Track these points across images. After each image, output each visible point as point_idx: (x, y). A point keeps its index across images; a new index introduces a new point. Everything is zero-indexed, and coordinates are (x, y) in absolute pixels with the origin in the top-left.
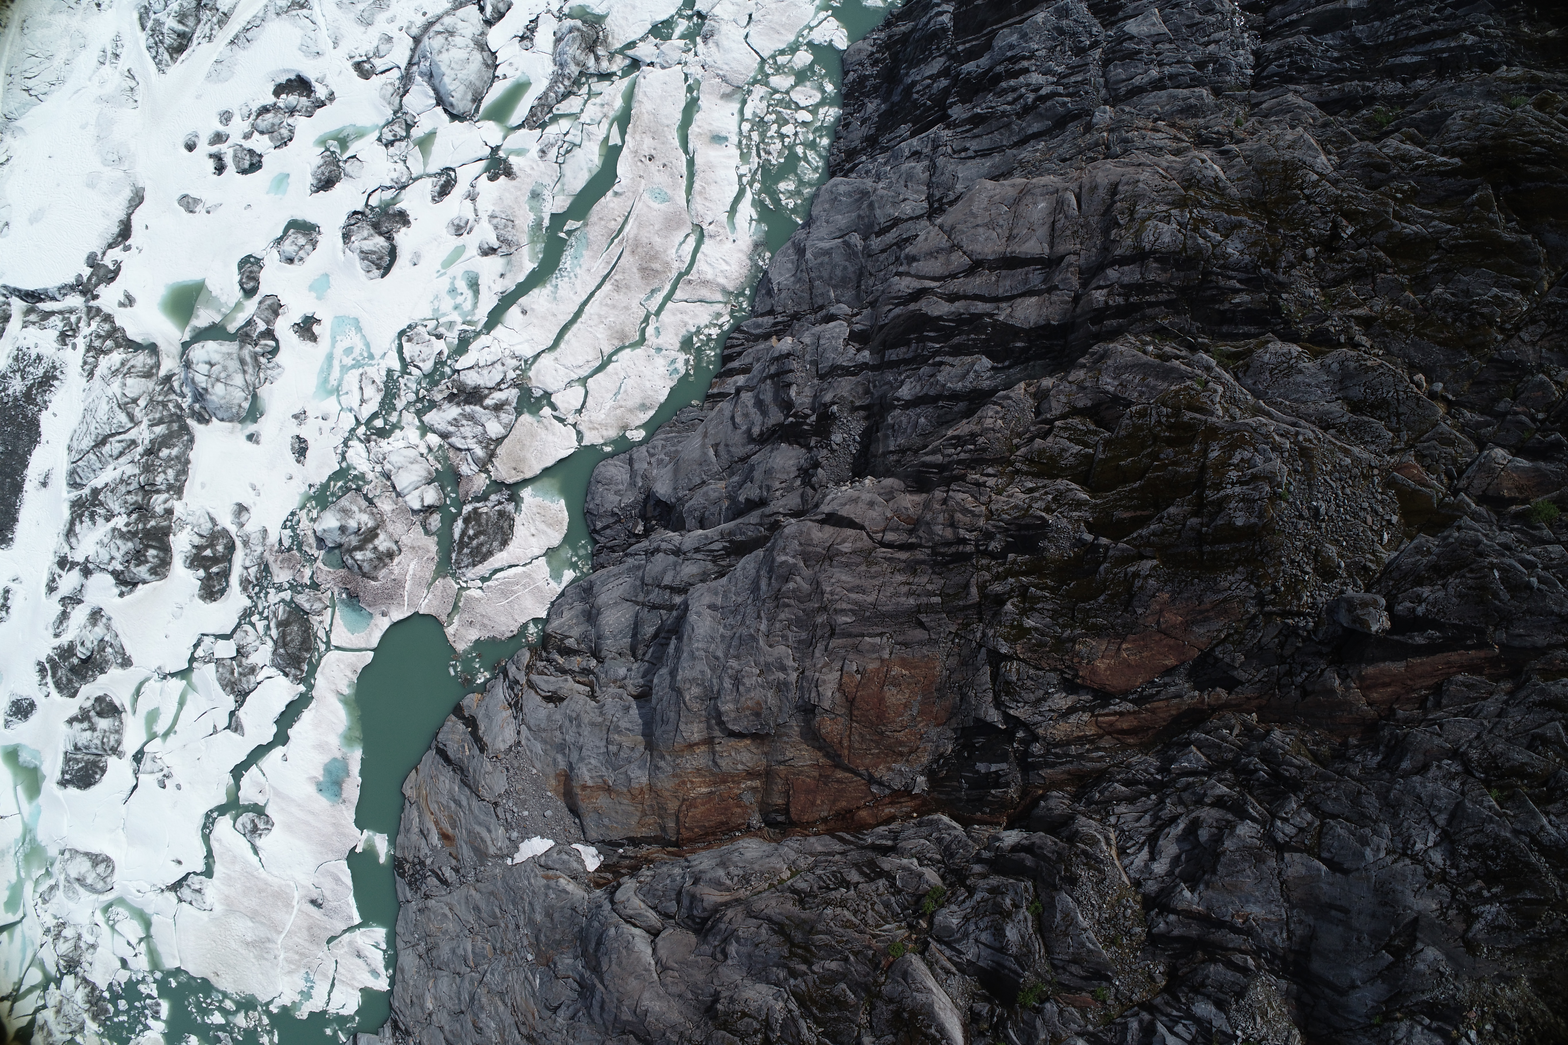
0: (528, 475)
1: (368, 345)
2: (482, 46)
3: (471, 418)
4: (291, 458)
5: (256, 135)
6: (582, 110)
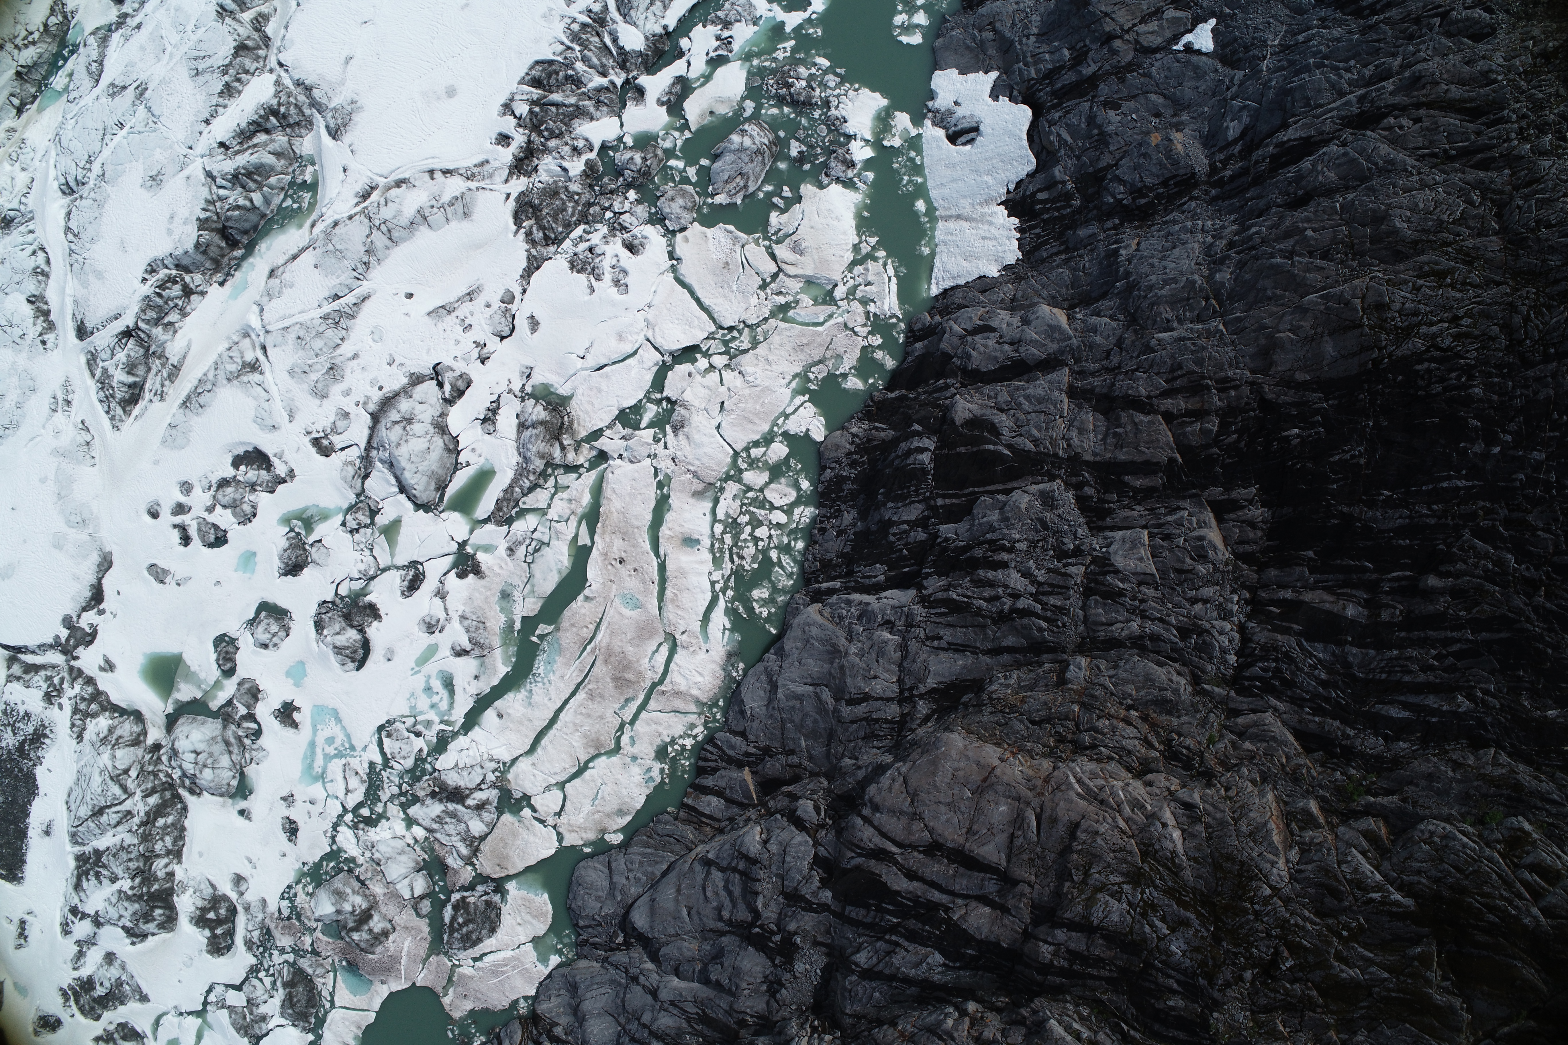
0: (511, 872)
1: (348, 736)
2: (441, 428)
3: (453, 815)
4: (283, 837)
5: (218, 508)
6: (549, 505)
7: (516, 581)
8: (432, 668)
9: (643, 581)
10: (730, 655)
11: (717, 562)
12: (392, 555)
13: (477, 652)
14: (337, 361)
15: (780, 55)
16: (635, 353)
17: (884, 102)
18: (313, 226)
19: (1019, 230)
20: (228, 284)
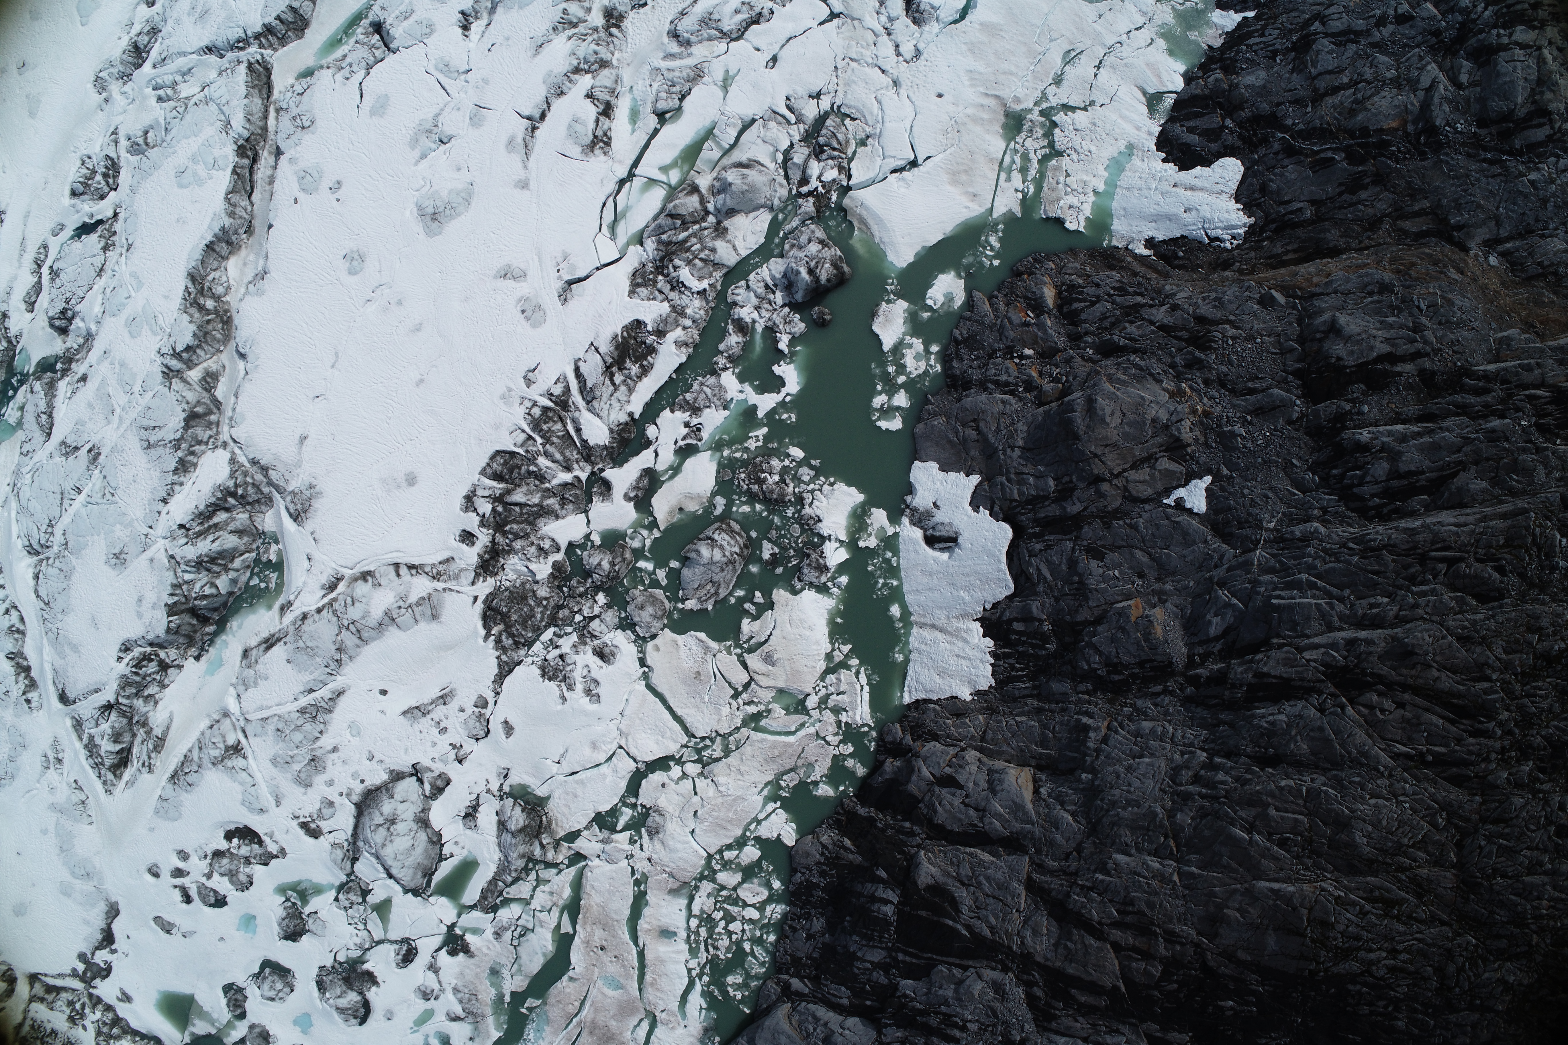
2: (424, 825)
5: (215, 875)
6: (532, 897)
7: (504, 961)
8: (431, 1027)
9: (624, 966)
10: (706, 1030)
11: (693, 952)
12: (386, 930)
13: (470, 1019)
14: (318, 753)
15: (752, 444)
16: (610, 758)
17: (860, 498)
18: (283, 609)
19: (993, 654)
20: (203, 659)
